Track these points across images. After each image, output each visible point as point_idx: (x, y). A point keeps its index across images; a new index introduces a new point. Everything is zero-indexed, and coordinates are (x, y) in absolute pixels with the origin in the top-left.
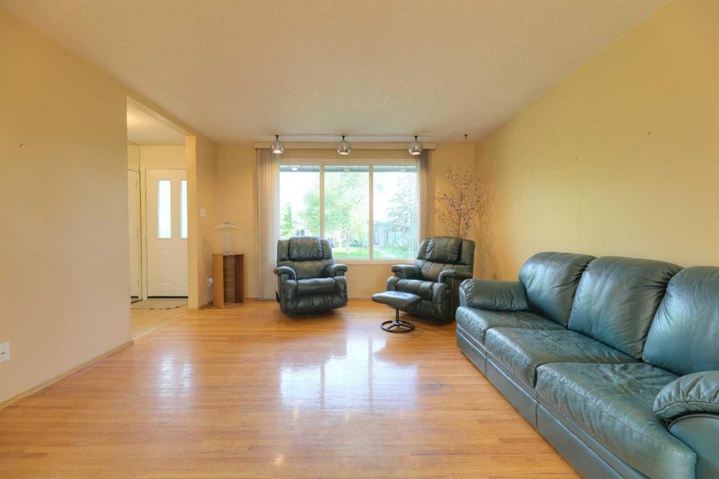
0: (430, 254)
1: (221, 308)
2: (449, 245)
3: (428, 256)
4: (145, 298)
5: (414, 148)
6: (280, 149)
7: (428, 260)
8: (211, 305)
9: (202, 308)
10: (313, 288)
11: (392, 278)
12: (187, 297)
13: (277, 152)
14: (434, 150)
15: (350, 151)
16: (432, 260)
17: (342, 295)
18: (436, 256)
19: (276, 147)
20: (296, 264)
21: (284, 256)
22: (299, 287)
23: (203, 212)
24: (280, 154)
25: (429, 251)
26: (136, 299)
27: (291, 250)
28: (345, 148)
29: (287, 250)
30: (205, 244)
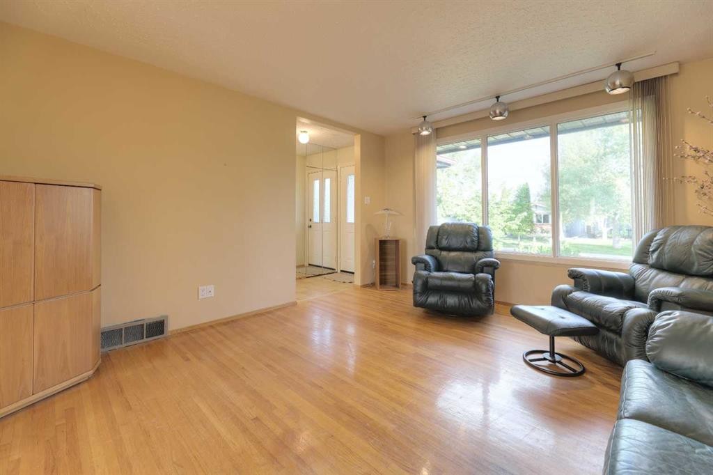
0: (655, 256)
1: (377, 289)
2: (698, 241)
3: (653, 258)
4: (339, 271)
5: (614, 84)
6: (426, 130)
7: (652, 266)
8: (373, 285)
9: (364, 286)
10: (446, 283)
11: (565, 286)
12: (353, 273)
13: (425, 133)
14: (676, 74)
15: (506, 114)
16: (659, 267)
17: (484, 298)
18: (666, 259)
19: (422, 129)
20: (444, 253)
21: (433, 244)
22: (430, 280)
23: (367, 200)
24: (429, 135)
25: (654, 251)
26: (333, 271)
27: (439, 237)
28: (498, 112)
29: (435, 237)
30: (369, 228)
